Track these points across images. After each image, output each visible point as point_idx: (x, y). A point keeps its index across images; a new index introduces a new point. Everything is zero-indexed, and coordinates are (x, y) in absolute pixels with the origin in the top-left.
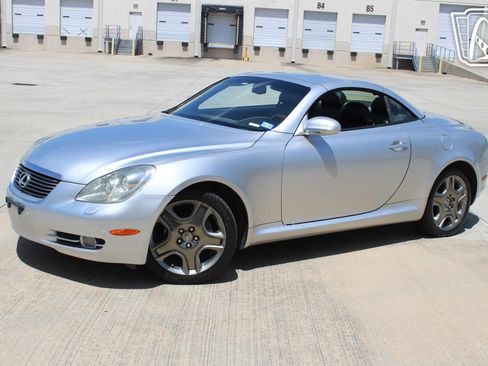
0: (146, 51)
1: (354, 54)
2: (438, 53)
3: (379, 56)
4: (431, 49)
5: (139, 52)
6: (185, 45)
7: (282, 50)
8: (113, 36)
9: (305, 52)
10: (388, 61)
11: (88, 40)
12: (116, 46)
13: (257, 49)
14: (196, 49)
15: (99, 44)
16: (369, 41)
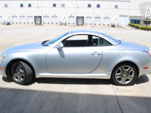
0: (67, 25)
1: (104, 25)
2: (119, 24)
3: (108, 25)
4: (118, 23)
5: (65, 25)
6: (74, 23)
7: (91, 24)
8: (61, 22)
9: (95, 24)
10: (110, 25)
11: (57, 23)
12: (61, 24)
13: (86, 24)
14: (76, 24)
15: (58, 24)
16: (107, 22)
